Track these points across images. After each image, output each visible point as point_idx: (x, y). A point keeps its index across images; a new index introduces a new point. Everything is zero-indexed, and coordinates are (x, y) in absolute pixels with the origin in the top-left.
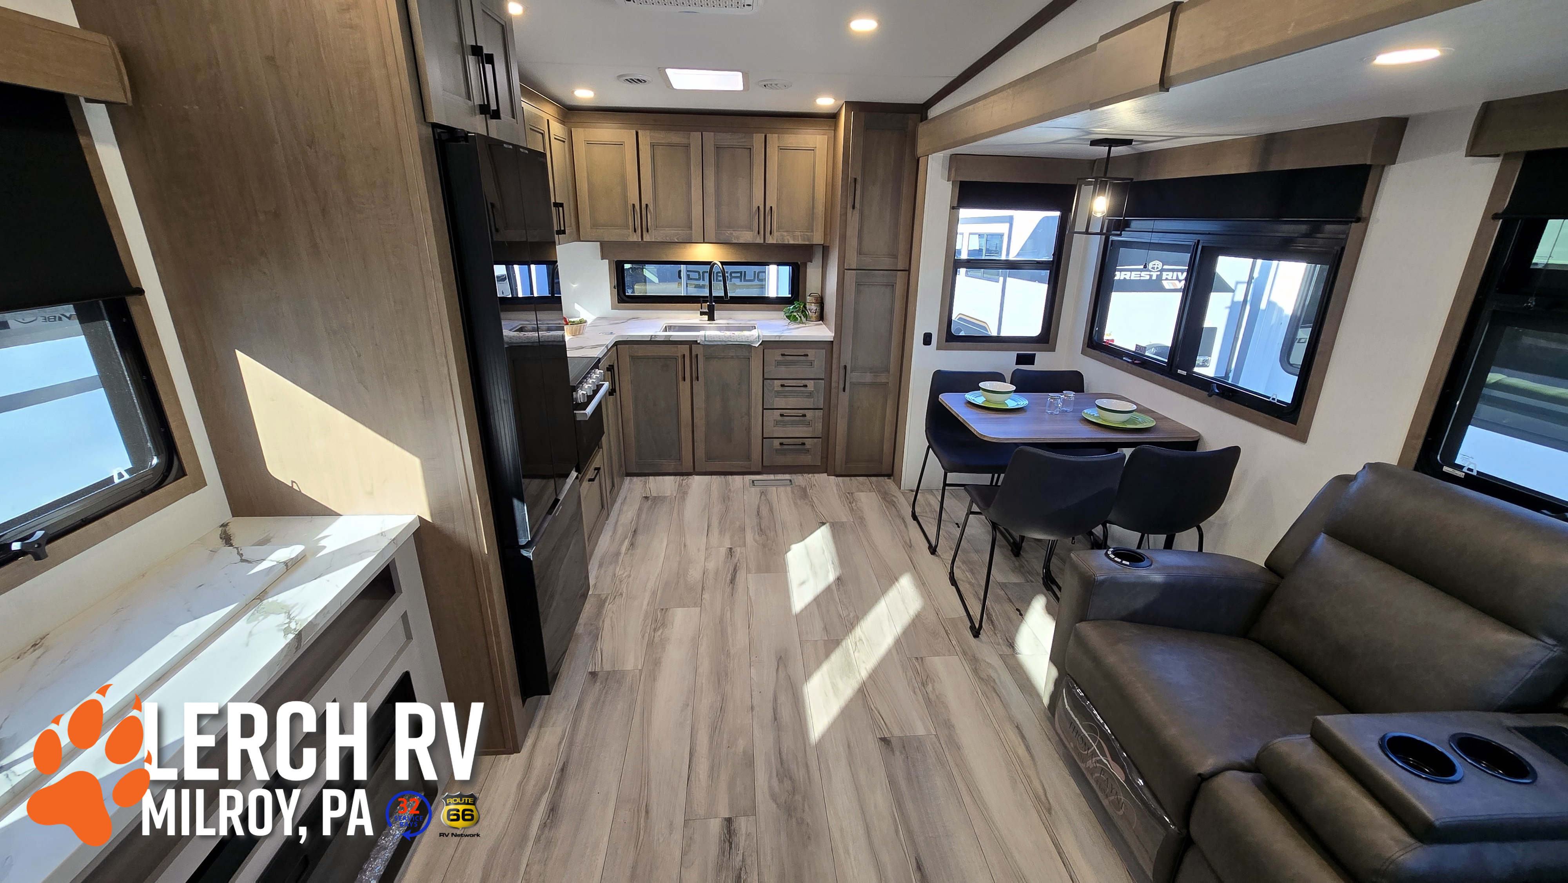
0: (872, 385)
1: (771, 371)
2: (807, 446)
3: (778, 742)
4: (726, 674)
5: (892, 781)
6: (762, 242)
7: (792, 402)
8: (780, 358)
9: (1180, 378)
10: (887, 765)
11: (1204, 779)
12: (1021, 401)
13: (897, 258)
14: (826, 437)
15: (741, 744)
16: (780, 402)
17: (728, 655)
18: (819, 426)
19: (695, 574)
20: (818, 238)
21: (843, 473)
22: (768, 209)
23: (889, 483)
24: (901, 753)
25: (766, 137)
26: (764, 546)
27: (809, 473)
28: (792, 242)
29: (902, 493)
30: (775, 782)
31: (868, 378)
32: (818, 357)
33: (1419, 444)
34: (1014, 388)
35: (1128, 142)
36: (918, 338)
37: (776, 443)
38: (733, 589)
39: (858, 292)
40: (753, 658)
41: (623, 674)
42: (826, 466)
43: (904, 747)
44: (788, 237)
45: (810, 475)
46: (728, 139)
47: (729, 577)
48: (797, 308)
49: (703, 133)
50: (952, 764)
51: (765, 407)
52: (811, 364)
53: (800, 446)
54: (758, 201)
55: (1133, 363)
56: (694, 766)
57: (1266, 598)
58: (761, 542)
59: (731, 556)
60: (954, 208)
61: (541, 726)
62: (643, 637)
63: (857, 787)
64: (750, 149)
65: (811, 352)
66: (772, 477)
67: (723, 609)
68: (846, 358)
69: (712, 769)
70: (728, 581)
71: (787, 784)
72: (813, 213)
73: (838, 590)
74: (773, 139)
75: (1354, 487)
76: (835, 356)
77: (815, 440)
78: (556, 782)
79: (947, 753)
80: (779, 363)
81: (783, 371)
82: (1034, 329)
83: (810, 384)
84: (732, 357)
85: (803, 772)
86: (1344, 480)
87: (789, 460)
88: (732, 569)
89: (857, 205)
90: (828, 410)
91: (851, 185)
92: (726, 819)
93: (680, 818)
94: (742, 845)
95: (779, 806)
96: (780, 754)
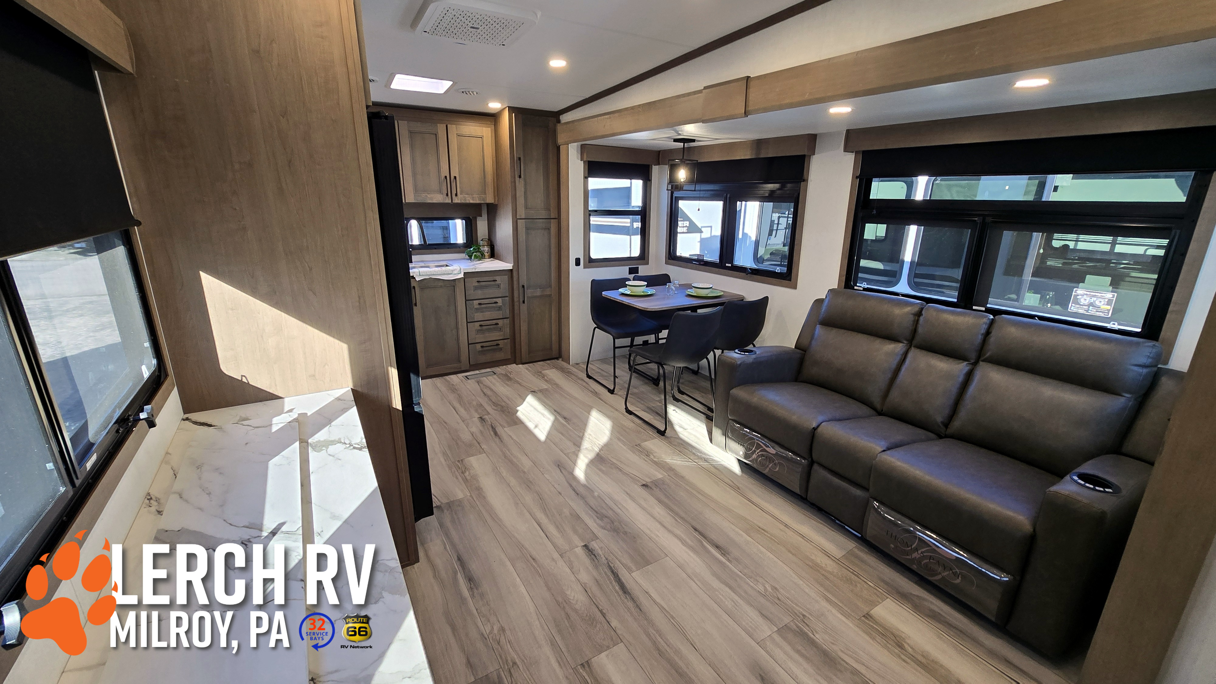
0: (541, 297)
1: (472, 294)
2: (501, 346)
3: (587, 503)
4: (531, 482)
5: (660, 501)
6: (450, 202)
7: (488, 315)
8: (477, 284)
9: (728, 268)
10: (652, 495)
11: (815, 429)
12: (650, 291)
13: (550, 211)
14: (513, 338)
15: (566, 511)
16: (479, 316)
17: (524, 472)
18: (508, 330)
19: (466, 436)
20: (490, 199)
21: (528, 361)
22: (452, 178)
23: (560, 362)
24: (656, 488)
25: (447, 126)
26: (503, 411)
27: (503, 366)
28: (472, 202)
29: (573, 366)
30: (599, 521)
31: (538, 293)
32: (503, 281)
33: (844, 278)
34: (646, 283)
35: (693, 141)
36: (572, 262)
37: (478, 346)
38: (500, 438)
39: (527, 234)
40: (542, 470)
41: (460, 501)
42: (515, 359)
43: (656, 485)
44: (469, 198)
45: (504, 366)
46: (418, 126)
47: (492, 433)
48: (476, 249)
49: (399, 121)
50: (683, 485)
51: (468, 321)
52: (499, 286)
53: (495, 346)
54: (445, 172)
55: (700, 264)
56: (545, 530)
57: (801, 361)
58: (499, 409)
59: (485, 421)
60: (586, 178)
61: (423, 544)
62: (457, 478)
63: (644, 509)
64: (436, 134)
65: (498, 278)
66: (477, 372)
67: (502, 451)
68: (523, 280)
69: (557, 527)
70: (493, 436)
71: (606, 520)
72: (485, 181)
73: (569, 424)
74: (452, 128)
75: (826, 303)
76: (515, 279)
77: (506, 341)
78: (459, 567)
79: (678, 481)
80: (476, 288)
81: (479, 293)
82: (636, 252)
83: (499, 301)
84: (441, 287)
85: (610, 512)
86: (818, 302)
87: (488, 358)
88: (490, 429)
89: (522, 176)
90: (513, 318)
91: (518, 161)
92: (583, 546)
93: (556, 555)
94: (601, 553)
95: (608, 531)
96: (592, 509)
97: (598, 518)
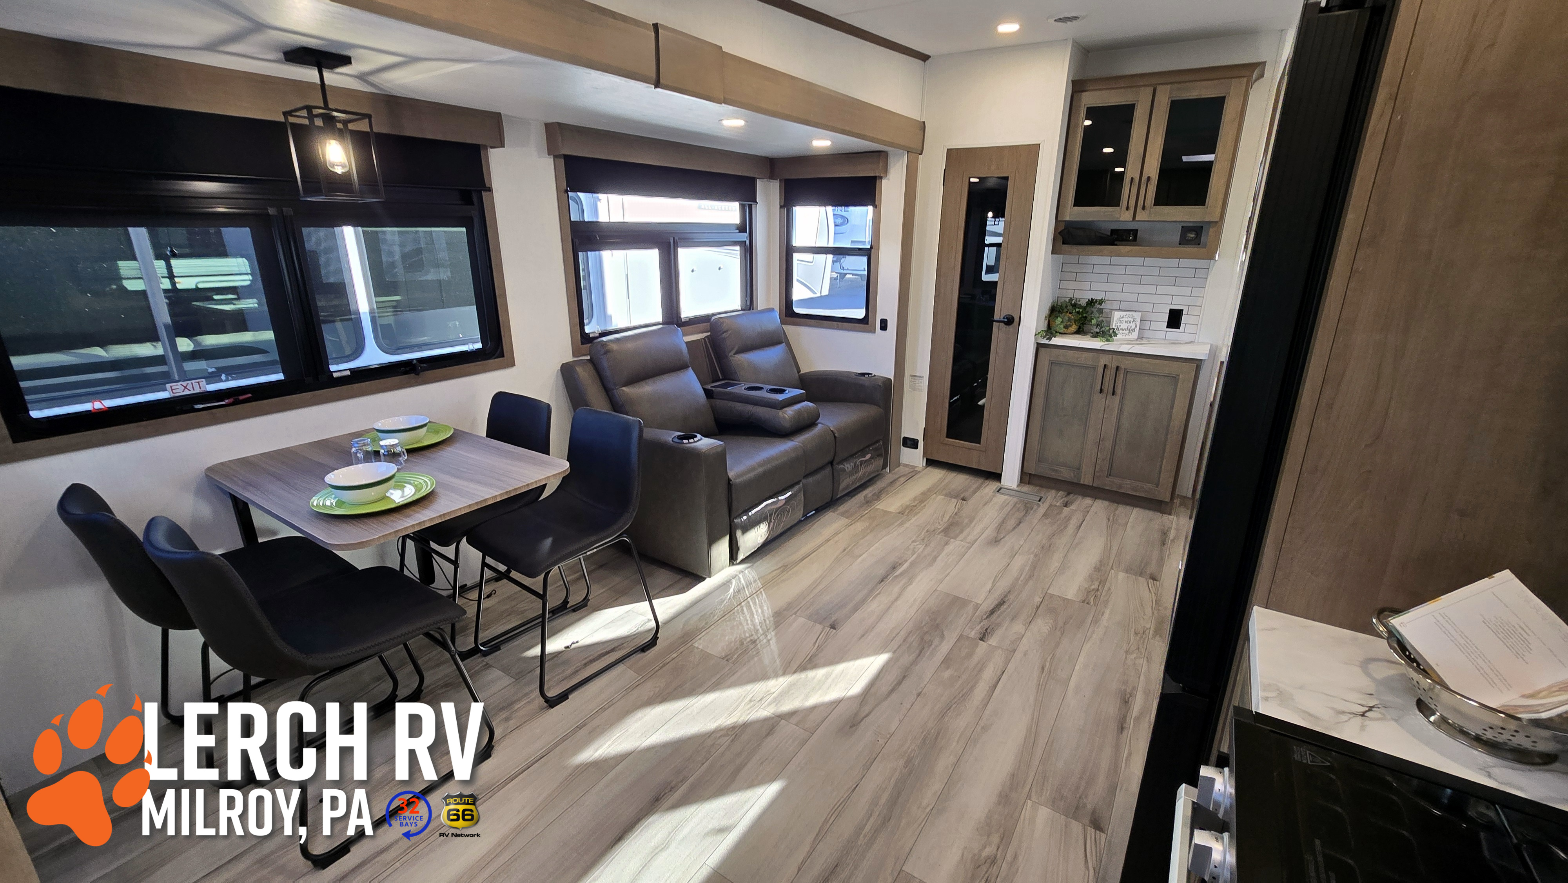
3: (914, 662)
5: (856, 609)
10: (848, 617)
15: (947, 674)
30: (936, 642)
41: (1053, 807)
43: (826, 618)
56: (995, 679)
69: (981, 670)
71: (927, 638)
85: (911, 639)
92: (983, 641)
93: (1018, 655)
94: (979, 627)
95: (942, 632)
96: (919, 655)
97: (932, 645)
